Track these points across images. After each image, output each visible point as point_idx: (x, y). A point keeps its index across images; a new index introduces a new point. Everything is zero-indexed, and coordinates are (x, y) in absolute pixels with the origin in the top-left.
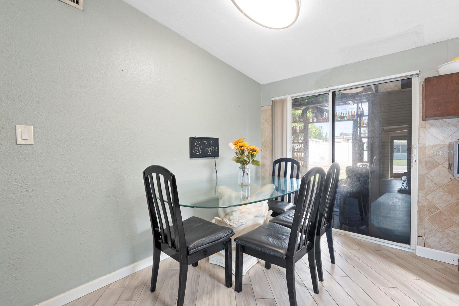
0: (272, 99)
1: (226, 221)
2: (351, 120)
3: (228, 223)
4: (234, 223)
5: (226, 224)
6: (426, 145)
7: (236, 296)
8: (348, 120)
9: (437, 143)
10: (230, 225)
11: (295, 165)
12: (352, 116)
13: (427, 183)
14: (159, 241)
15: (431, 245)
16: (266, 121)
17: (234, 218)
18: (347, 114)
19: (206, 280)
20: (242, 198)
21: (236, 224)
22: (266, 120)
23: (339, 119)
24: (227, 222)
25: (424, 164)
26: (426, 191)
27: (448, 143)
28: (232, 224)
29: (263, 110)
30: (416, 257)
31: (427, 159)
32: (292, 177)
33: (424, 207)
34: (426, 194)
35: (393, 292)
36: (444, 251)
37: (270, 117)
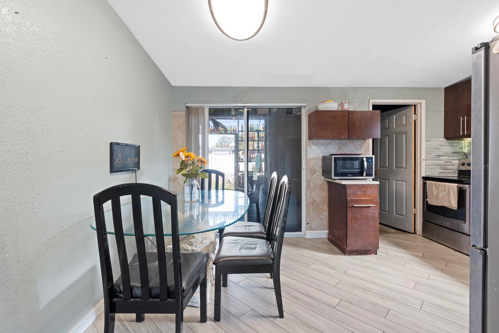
0: (187, 105)
1: (186, 246)
2: (233, 134)
3: (190, 248)
4: (197, 246)
5: (188, 250)
6: (311, 158)
7: (220, 325)
8: (231, 134)
9: (315, 156)
10: (192, 250)
11: (220, 177)
12: (234, 131)
13: (311, 185)
14: (114, 300)
15: (314, 228)
16: (178, 129)
17: (197, 240)
18: (230, 128)
19: (171, 328)
20: (188, 217)
21: (199, 247)
22: (179, 127)
23: (223, 132)
24: (187, 248)
25: (309, 171)
26: (311, 190)
27: (321, 156)
28: (194, 248)
29: (175, 115)
30: (306, 239)
31: (311, 168)
32: (217, 188)
33: (310, 202)
34: (311, 192)
35: (314, 266)
36: (320, 230)
37: (183, 124)
